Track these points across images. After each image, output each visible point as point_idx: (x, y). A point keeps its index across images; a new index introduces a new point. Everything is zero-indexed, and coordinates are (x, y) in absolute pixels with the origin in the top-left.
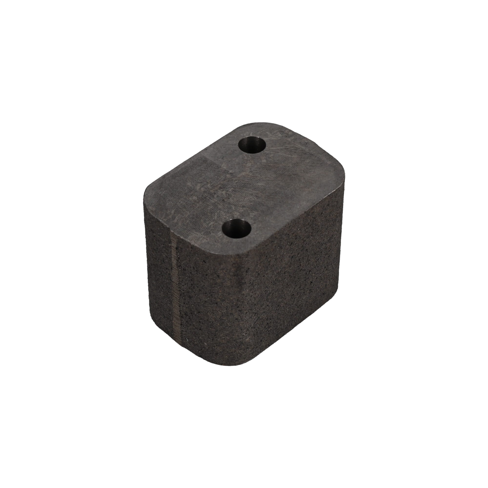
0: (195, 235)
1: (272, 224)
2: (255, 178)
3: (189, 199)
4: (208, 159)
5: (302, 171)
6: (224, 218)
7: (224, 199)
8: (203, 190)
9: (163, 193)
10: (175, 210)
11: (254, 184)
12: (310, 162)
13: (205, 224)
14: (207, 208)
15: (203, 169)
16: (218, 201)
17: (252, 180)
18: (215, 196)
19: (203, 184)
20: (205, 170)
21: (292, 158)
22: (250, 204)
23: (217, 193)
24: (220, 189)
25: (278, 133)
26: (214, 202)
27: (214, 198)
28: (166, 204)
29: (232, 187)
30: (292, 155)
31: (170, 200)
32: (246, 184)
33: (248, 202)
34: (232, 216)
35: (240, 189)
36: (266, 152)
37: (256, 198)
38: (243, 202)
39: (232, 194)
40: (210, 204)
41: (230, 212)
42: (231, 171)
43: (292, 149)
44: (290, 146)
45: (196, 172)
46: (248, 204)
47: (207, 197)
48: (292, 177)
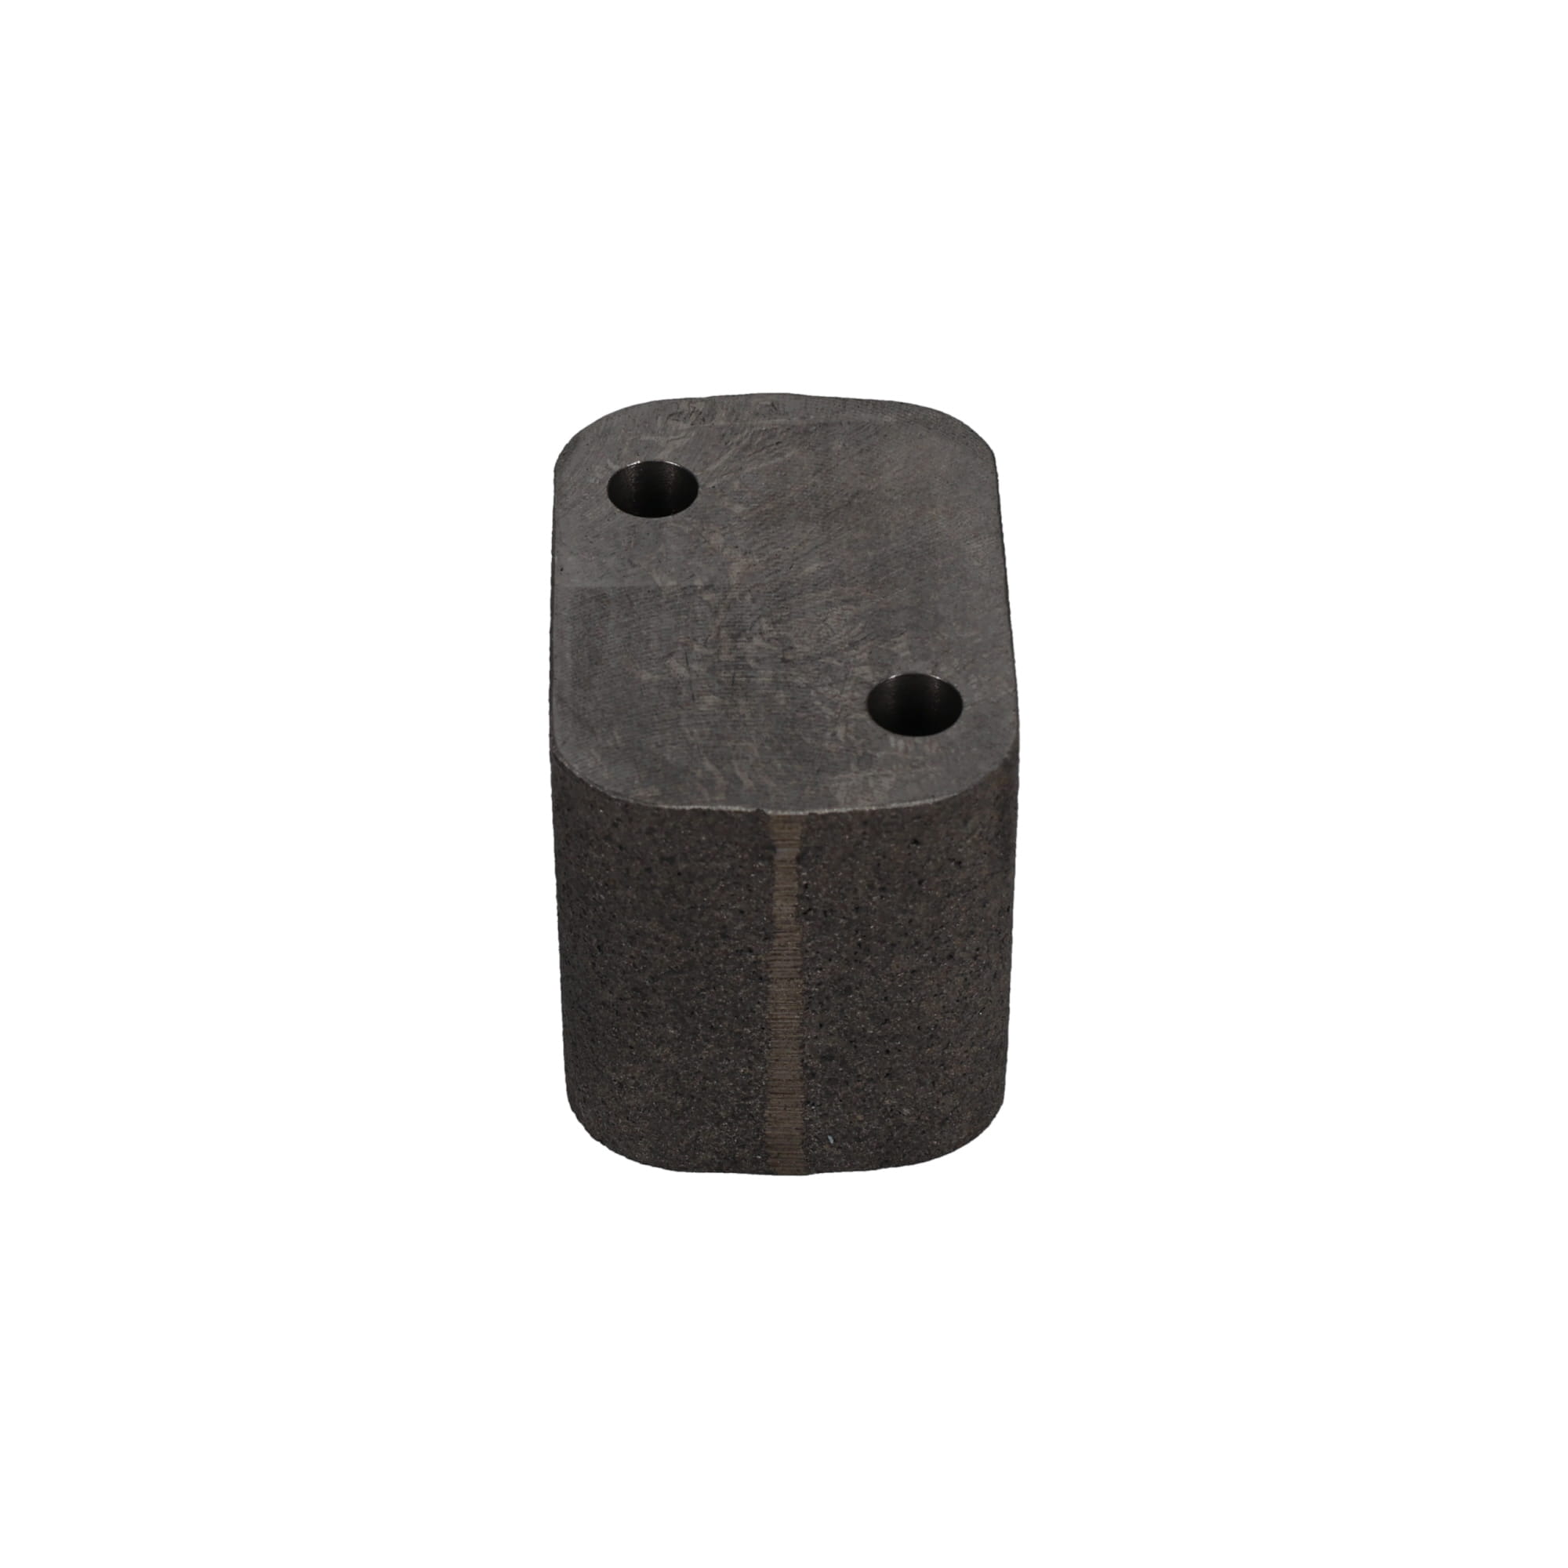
0: (843, 784)
2: (777, 560)
3: (702, 711)
4: (600, 588)
5: (862, 477)
6: (850, 701)
7: (780, 656)
8: (702, 670)
9: (617, 737)
10: (705, 758)
11: (799, 577)
12: (847, 445)
13: (830, 744)
14: (774, 704)
15: (626, 620)
16: (774, 670)
17: (779, 570)
18: (752, 663)
19: (679, 656)
20: (631, 618)
21: (789, 461)
22: (858, 629)
23: (745, 653)
24: (739, 640)
25: (670, 422)
26: (771, 679)
27: (757, 669)
28: (664, 757)
29: (759, 618)
30: (781, 455)
31: (660, 744)
32: (777, 589)
33: (849, 627)
34: (859, 683)
35: (782, 608)
36: (710, 486)
37: (852, 607)
38: (837, 636)
39: (781, 633)
40: (768, 691)
41: (843, 678)
42: (698, 583)
43: (759, 439)
44: (746, 437)
45: (619, 636)
46: (853, 632)
47: (736, 679)
48: (859, 504)
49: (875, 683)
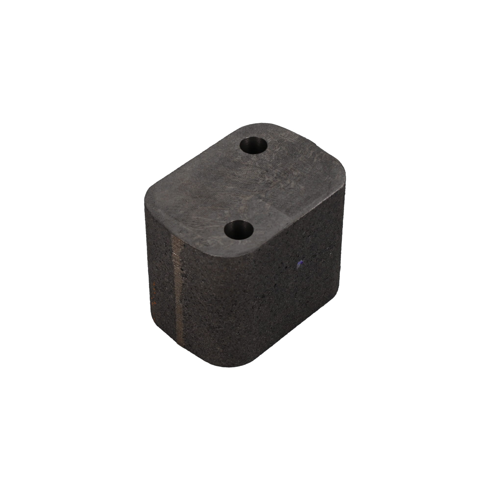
0: (292, 139)
1: (221, 149)
2: (236, 194)
3: (301, 172)
4: (284, 214)
5: (188, 201)
6: (266, 154)
7: (267, 173)
8: (288, 181)
9: (326, 178)
10: (314, 162)
11: (237, 187)
12: (179, 211)
13: (283, 149)
14: (283, 164)
15: (289, 202)
16: (273, 171)
17: (239, 192)
18: (275, 175)
19: (288, 187)
20: (287, 202)
21: (198, 216)
22: (241, 168)
23: (273, 178)
24: (270, 182)
25: (210, 244)
26: (276, 169)
27: (276, 173)
28: (322, 168)
29: (259, 184)
30: (197, 218)
31: (319, 171)
32: (245, 188)
33: (243, 170)
34: (258, 157)
35: (250, 183)
36: (225, 222)
37: (235, 173)
38: (248, 169)
39: (259, 178)
40: (280, 167)
41: (260, 160)
42: (261, 200)
43: (196, 226)
45: (296, 200)
46: (243, 168)
47: (283, 174)
48: (198, 195)
49: (255, 155)
